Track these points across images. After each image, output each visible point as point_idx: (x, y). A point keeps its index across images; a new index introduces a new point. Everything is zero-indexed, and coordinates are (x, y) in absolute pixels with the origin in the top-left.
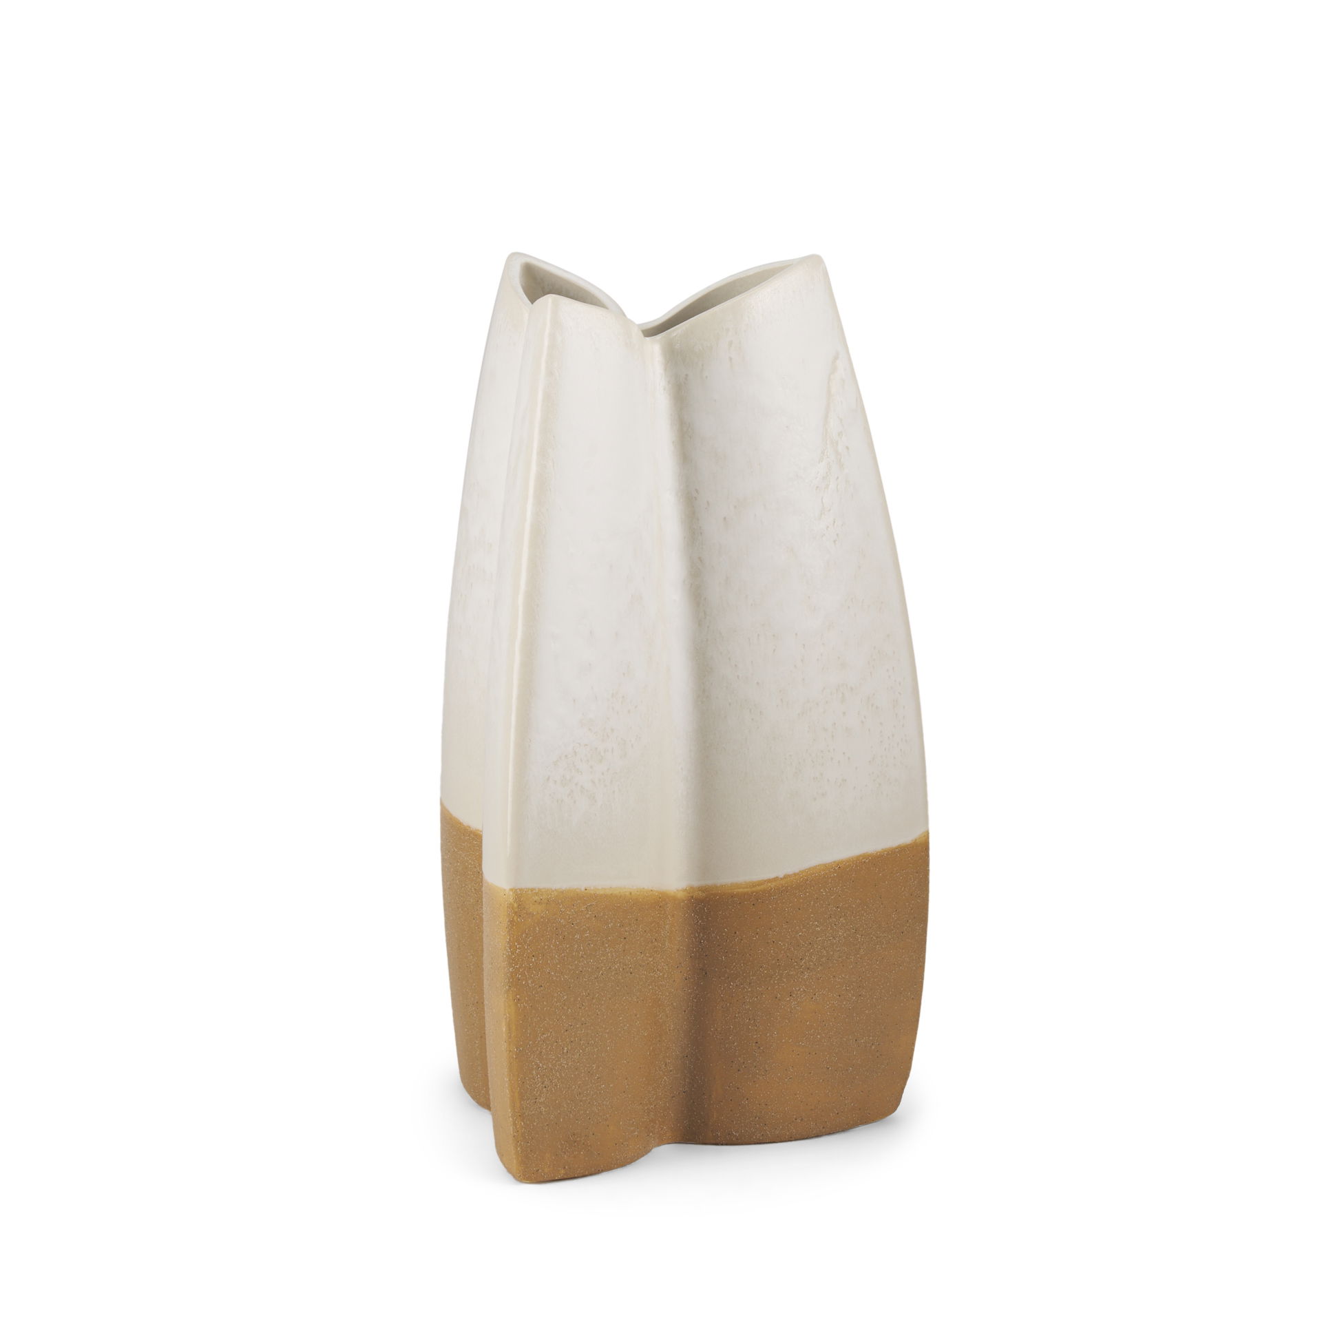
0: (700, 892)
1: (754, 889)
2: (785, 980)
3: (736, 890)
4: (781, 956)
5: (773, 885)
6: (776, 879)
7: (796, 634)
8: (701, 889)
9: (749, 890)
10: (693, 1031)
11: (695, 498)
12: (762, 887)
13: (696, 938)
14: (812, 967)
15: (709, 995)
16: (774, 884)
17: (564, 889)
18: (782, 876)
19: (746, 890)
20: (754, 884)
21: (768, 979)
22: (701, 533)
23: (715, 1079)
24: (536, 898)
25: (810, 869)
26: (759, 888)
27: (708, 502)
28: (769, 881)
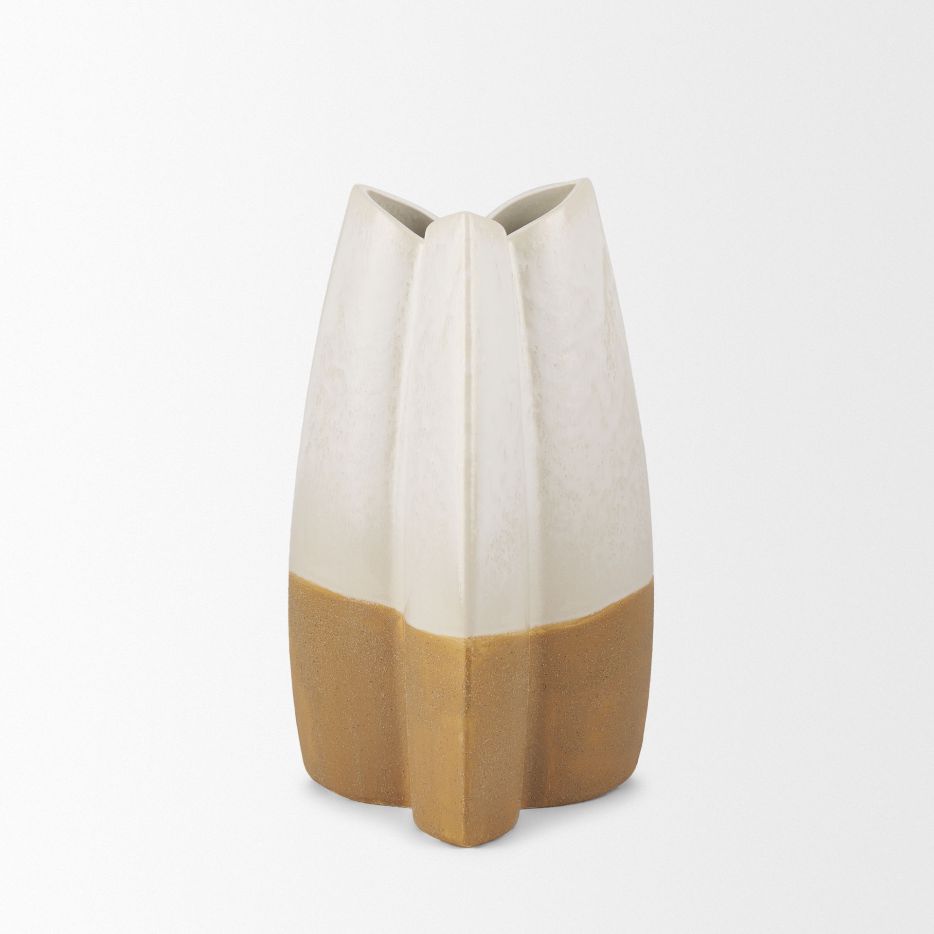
0: (542, 630)
1: (576, 625)
2: (594, 686)
3: (566, 627)
4: (592, 670)
5: (587, 620)
6: (590, 616)
7: (599, 444)
8: (543, 628)
9: (574, 625)
10: (536, 729)
11: (535, 352)
12: (582, 623)
13: (539, 662)
14: (608, 675)
15: (547, 702)
16: (589, 619)
17: (497, 635)
18: (593, 614)
19: (572, 626)
20: (576, 621)
21: (585, 687)
22: (540, 377)
23: (550, 760)
24: (483, 643)
25: (608, 607)
26: (579, 624)
27: (544, 354)
28: (586, 618)
